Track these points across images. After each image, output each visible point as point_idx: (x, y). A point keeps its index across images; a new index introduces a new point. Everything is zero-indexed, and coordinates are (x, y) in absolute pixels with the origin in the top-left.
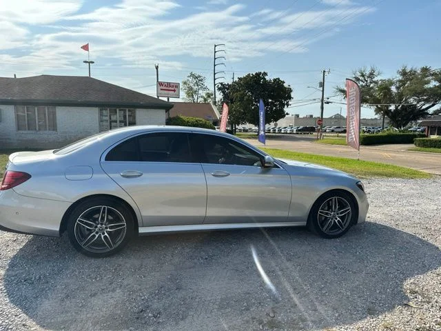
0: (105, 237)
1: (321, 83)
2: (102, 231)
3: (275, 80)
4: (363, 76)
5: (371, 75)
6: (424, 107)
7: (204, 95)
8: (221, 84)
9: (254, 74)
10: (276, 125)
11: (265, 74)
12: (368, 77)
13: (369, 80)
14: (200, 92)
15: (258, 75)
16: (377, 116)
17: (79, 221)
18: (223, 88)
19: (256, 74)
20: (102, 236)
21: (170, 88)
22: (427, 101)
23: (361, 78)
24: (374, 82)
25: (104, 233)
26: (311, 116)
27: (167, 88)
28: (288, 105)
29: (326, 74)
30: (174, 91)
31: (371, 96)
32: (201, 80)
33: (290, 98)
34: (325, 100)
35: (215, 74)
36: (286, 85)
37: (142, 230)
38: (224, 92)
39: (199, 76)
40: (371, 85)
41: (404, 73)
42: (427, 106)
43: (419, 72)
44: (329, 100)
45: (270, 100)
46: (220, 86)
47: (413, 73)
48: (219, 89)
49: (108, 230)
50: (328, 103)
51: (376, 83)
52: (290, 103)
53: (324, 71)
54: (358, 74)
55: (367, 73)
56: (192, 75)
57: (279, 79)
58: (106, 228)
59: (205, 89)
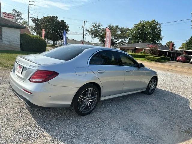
0: (89, 104)
1: (83, 26)
2: (88, 101)
3: (62, 21)
4: (96, 25)
5: (99, 26)
7: (22, 22)
8: (34, 18)
9: (52, 16)
10: (62, 42)
11: (57, 17)
12: (98, 26)
13: (98, 27)
14: (19, 20)
15: (54, 17)
16: (100, 42)
17: (81, 97)
18: (35, 20)
19: (53, 16)
20: (88, 104)
21: (10, 17)
22: (117, 39)
23: (95, 26)
24: (100, 29)
25: (88, 103)
26: (73, 39)
27: (8, 16)
28: (67, 33)
29: (85, 22)
30: (13, 18)
31: (99, 34)
32: (20, 14)
33: (68, 30)
34: (85, 34)
35: (29, 12)
36: (66, 24)
37: (102, 99)
38: (35, 23)
39: (19, 12)
40: (99, 30)
41: (110, 27)
42: (116, 40)
43: (115, 27)
45: (59, 30)
46: (33, 19)
47: (113, 27)
48: (33, 21)
49: (91, 100)
50: (86, 35)
52: (68, 32)
53: (84, 21)
54: (94, 25)
55: (97, 24)
56: (14, 11)
57: (63, 21)
58: (90, 100)
59: (22, 19)
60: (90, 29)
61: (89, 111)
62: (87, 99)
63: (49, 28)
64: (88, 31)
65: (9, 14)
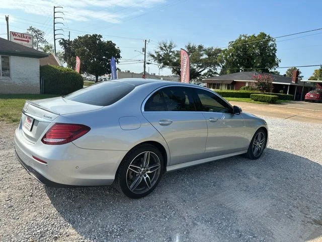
0: (147, 178)
1: (143, 49)
2: (145, 173)
3: (108, 42)
4: (165, 46)
5: (170, 47)
6: (199, 71)
7: (43, 47)
8: (63, 39)
9: (91, 35)
10: (110, 76)
11: (100, 36)
12: (169, 48)
13: (169, 49)
14: (40, 44)
15: (95, 36)
16: (174, 74)
17: (130, 167)
18: (64, 43)
19: (93, 35)
20: (145, 178)
21: (24, 39)
22: (201, 67)
23: (164, 48)
24: (172, 52)
25: (145, 176)
26: (129, 71)
27: (21, 39)
28: (118, 62)
29: (147, 42)
30: (28, 41)
31: (171, 61)
32: (40, 34)
33: (119, 57)
34: (147, 61)
35: (54, 30)
36: (116, 47)
37: (169, 169)
38: (65, 47)
39: (39, 31)
40: (170, 54)
41: (189, 48)
42: (201, 70)
43: (197, 48)
44: (150, 62)
45: (104, 57)
46: (62, 41)
47: (194, 48)
48: (61, 44)
49: (149, 172)
50: (149, 64)
51: (173, 52)
52: (119, 60)
53: (146, 41)
54: (162, 46)
55: (168, 45)
56: (31, 29)
57: (111, 41)
58: (147, 171)
59: (45, 41)
60: (156, 52)
61: (148, 190)
62: (143, 169)
63: (88, 55)
64: (153, 56)
65: (21, 34)
